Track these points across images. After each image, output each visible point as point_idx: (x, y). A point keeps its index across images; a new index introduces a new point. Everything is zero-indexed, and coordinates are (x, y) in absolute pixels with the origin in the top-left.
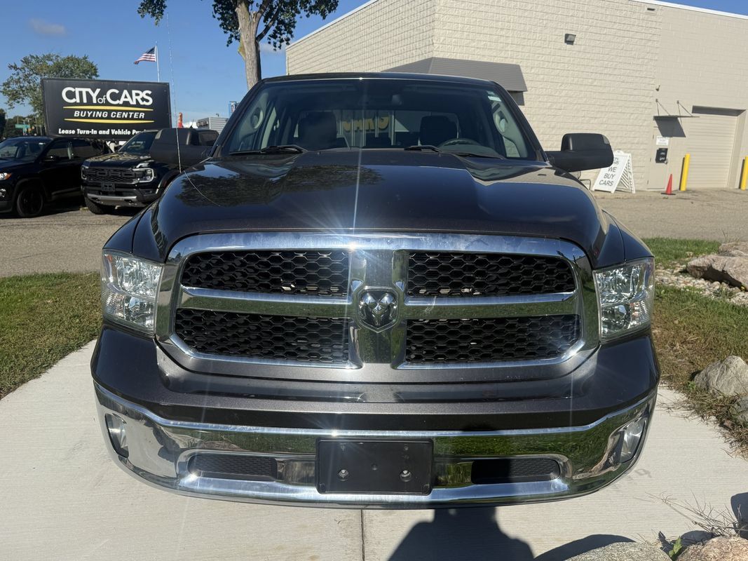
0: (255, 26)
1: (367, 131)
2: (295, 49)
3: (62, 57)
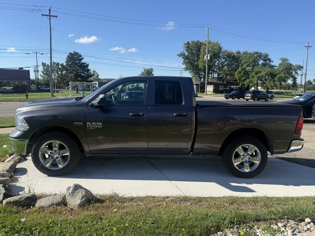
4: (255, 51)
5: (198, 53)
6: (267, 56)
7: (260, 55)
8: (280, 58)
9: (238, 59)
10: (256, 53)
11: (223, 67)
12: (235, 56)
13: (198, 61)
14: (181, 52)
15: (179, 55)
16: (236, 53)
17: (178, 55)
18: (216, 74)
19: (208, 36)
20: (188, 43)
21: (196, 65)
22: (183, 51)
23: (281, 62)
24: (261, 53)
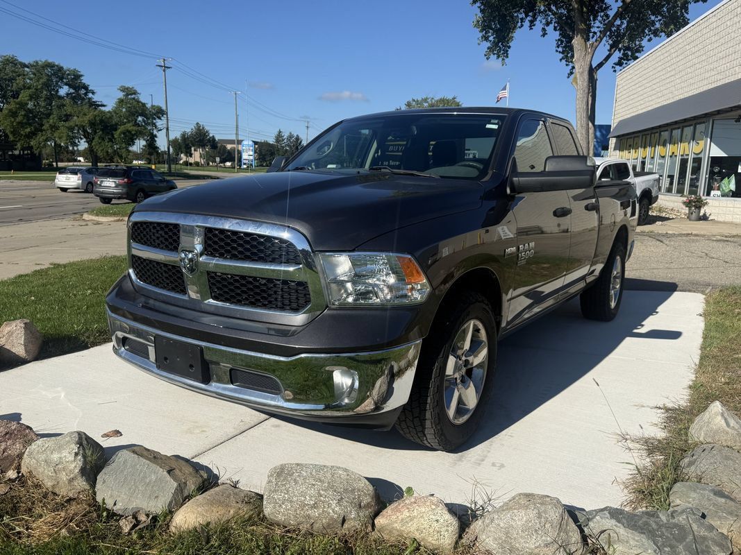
0: (590, 56)
1: (682, 155)
2: (625, 75)
6: (77, 76)
7: (58, 73)
8: (119, 86)
10: (49, 65)
23: (121, 95)
24: (62, 68)
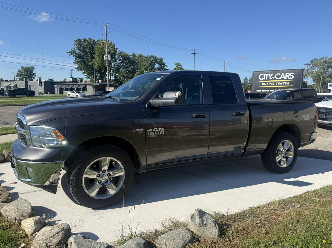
3: (328, 58)
4: (151, 55)
5: (91, 52)
6: (162, 60)
7: (155, 59)
8: (175, 63)
9: (134, 61)
10: (152, 57)
11: (120, 68)
12: (130, 58)
13: (92, 61)
14: (72, 50)
15: (70, 52)
16: (132, 55)
17: (68, 53)
18: (113, 76)
19: (107, 35)
20: (80, 40)
21: (90, 66)
22: (74, 49)
23: (175, 66)
24: (157, 57)
